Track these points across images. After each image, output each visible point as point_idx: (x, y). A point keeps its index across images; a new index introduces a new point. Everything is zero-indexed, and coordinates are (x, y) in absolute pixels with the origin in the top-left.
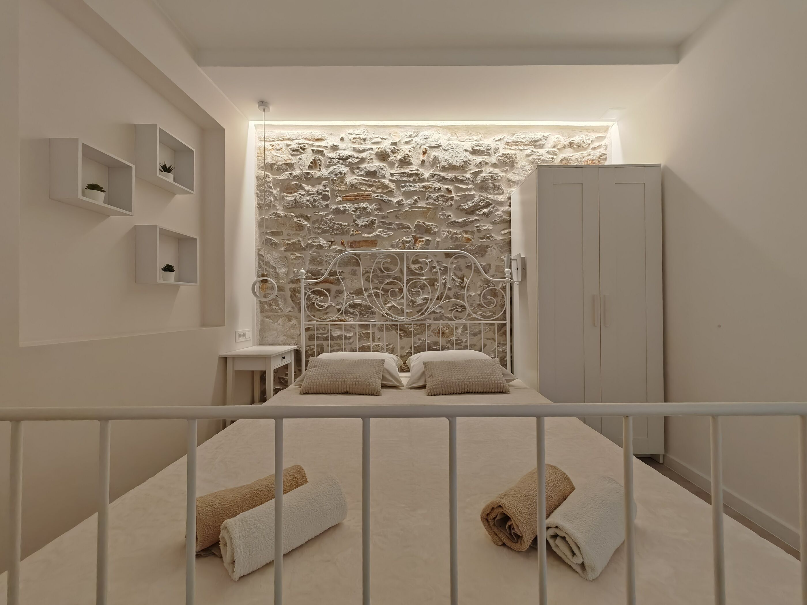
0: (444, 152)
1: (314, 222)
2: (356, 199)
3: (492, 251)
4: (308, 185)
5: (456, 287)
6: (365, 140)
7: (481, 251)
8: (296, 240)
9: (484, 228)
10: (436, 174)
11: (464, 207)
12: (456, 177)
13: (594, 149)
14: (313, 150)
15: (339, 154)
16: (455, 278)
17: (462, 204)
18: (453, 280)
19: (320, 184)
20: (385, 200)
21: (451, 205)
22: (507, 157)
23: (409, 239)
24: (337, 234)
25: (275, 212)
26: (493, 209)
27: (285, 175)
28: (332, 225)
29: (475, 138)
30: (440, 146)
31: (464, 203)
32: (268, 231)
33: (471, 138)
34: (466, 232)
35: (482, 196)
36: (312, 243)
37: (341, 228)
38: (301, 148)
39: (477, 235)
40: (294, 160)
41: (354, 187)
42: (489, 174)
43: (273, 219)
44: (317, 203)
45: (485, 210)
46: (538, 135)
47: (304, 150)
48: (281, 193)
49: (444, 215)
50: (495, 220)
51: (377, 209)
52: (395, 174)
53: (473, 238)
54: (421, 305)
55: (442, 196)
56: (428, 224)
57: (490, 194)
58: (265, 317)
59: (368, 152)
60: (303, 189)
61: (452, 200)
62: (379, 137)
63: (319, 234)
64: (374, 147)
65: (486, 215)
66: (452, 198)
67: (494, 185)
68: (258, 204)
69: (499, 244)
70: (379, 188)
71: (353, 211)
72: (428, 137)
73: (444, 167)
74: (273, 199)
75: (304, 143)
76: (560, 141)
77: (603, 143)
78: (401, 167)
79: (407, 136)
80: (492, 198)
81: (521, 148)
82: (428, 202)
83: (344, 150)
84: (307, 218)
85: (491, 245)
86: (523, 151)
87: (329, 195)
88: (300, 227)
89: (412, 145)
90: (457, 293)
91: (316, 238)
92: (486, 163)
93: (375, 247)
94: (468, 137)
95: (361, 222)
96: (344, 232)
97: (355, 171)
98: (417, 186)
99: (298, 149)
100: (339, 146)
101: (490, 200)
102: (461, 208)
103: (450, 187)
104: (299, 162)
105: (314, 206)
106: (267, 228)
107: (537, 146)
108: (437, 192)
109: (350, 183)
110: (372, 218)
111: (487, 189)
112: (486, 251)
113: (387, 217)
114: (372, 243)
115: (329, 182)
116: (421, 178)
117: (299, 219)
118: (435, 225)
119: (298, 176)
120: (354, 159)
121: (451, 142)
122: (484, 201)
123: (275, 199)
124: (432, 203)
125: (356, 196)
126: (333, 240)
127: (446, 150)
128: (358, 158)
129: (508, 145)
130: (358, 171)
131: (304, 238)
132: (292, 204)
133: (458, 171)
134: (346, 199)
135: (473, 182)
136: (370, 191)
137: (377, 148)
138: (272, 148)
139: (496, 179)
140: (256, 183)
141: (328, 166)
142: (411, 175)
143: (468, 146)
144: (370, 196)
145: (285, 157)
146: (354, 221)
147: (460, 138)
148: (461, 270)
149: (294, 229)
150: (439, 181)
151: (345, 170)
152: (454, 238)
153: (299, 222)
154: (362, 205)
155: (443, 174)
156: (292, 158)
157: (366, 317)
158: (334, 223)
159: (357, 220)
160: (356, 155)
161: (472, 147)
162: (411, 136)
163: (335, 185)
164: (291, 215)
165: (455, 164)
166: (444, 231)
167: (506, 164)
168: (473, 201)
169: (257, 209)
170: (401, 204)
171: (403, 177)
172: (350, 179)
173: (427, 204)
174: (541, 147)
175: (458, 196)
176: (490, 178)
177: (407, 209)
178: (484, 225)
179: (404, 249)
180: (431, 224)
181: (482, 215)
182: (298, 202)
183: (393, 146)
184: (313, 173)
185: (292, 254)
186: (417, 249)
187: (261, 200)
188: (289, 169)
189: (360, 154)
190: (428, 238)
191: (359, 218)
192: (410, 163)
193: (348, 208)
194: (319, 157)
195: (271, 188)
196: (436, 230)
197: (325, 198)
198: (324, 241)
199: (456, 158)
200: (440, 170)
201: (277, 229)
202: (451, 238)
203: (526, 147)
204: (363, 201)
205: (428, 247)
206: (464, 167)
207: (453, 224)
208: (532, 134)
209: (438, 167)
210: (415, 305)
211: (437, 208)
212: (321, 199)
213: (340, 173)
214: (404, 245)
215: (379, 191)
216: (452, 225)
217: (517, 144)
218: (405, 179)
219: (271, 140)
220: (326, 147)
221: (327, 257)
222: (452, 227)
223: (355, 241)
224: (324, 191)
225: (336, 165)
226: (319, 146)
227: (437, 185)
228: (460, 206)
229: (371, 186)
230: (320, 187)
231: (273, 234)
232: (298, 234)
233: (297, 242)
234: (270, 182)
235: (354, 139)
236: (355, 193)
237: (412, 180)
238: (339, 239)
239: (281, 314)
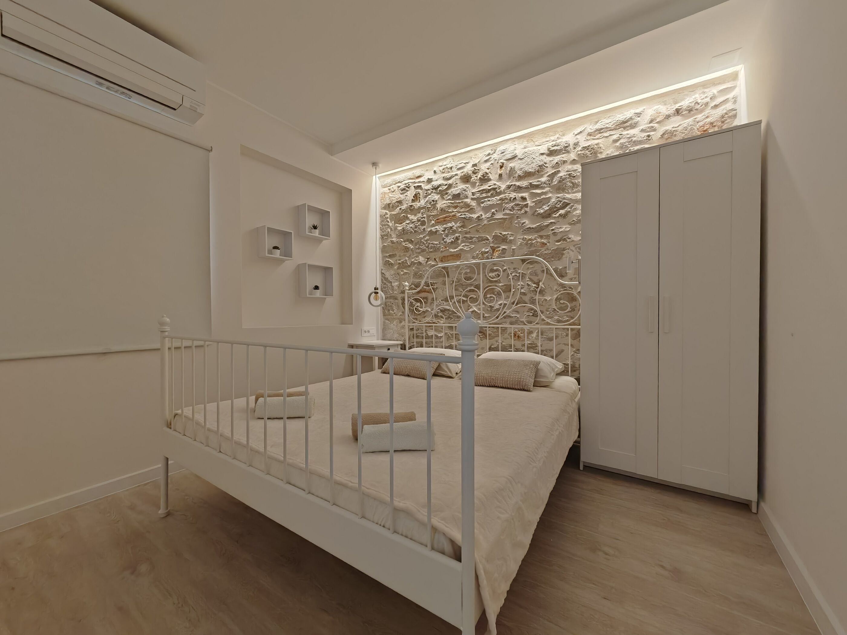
0: (520, 161)
1: (416, 245)
2: (445, 220)
3: (568, 253)
4: (412, 215)
5: (531, 292)
6: (451, 168)
7: (558, 254)
8: (404, 259)
9: (561, 230)
10: (512, 185)
11: (539, 212)
12: (531, 183)
13: (716, 106)
14: (414, 187)
15: (433, 185)
16: (530, 283)
17: (537, 210)
18: (528, 285)
19: (419, 213)
20: (467, 217)
21: (526, 212)
22: (588, 149)
23: (487, 250)
24: (431, 252)
25: (391, 240)
26: (571, 209)
27: (397, 210)
28: (428, 245)
29: (552, 138)
30: (516, 156)
31: (539, 208)
32: (387, 255)
33: (547, 139)
34: (541, 237)
35: (558, 197)
36: (414, 261)
37: (434, 247)
38: (407, 187)
39: (553, 239)
40: (402, 197)
41: (443, 211)
42: (567, 173)
43: (390, 245)
44: (418, 228)
45: (562, 212)
46: (628, 114)
47: (409, 188)
48: (395, 224)
49: (519, 223)
50: (574, 221)
51: (461, 227)
52: (476, 192)
53: (549, 242)
54: (498, 310)
55: (518, 205)
56: (505, 233)
57: (569, 193)
58: (386, 319)
59: (454, 178)
60: (407, 218)
61: (527, 207)
62: (462, 163)
63: (419, 253)
64: (459, 172)
65: (564, 216)
67: (572, 183)
68: (381, 236)
69: (577, 244)
70: (463, 208)
71: (443, 231)
72: (504, 151)
73: (519, 176)
74: (389, 230)
75: (408, 183)
76: (660, 113)
77: (730, 96)
78: (482, 185)
79: (485, 156)
80: (571, 197)
81: (606, 134)
82: (504, 213)
83: (437, 180)
84: (411, 242)
85: (568, 248)
86: (610, 137)
87: (426, 220)
88: (407, 249)
89: (491, 163)
90: (532, 298)
91: (417, 257)
92: (565, 162)
93: (460, 260)
94: (544, 140)
95: (449, 240)
96: (436, 249)
97: (444, 197)
98: (495, 200)
99: (405, 188)
100: (432, 178)
101: (568, 199)
102: (536, 213)
103: (525, 195)
104: (405, 198)
105: (415, 231)
106: (387, 253)
107: (628, 126)
108: (513, 202)
109: (441, 208)
110: (457, 235)
111: (565, 189)
112: (563, 254)
113: (469, 232)
114: (457, 256)
115: (426, 210)
116: (498, 191)
117: (406, 243)
118: (511, 234)
119: (404, 209)
120: (443, 187)
121: (526, 150)
122: (561, 202)
123: (391, 229)
124: (508, 213)
125: (444, 218)
126: (428, 257)
127: (522, 159)
128: (446, 185)
129: (590, 135)
130: (446, 196)
131: (409, 258)
132: (401, 232)
133: (534, 177)
134: (438, 222)
135: (549, 184)
136: (455, 212)
137: (461, 173)
138: (389, 191)
139: (574, 177)
140: (380, 220)
141: (426, 197)
142: (489, 191)
143: (544, 149)
144: (455, 216)
145: (397, 196)
146: (444, 239)
147: (537, 143)
148: (536, 275)
149: (403, 251)
150: (514, 191)
151: (436, 197)
152: (528, 244)
153: (406, 245)
154: (450, 225)
155: (518, 184)
156: (401, 196)
157: (453, 321)
158: (429, 243)
160: (445, 183)
161: (549, 149)
162: (489, 154)
163: (430, 211)
164: (401, 241)
165: (530, 170)
166: (520, 239)
167: (587, 157)
168: (549, 204)
169: (380, 239)
170: (480, 219)
171: (482, 194)
172: (441, 204)
173: (504, 215)
174: (633, 127)
175: (533, 202)
176: (568, 176)
177: (485, 222)
178: (561, 227)
179: (483, 260)
180: (507, 233)
181: (558, 217)
182: (405, 230)
183: (474, 168)
184: (415, 205)
185: (402, 271)
186: (494, 259)
187: (383, 232)
188: (399, 205)
189: (448, 181)
190: (504, 247)
191: (447, 236)
192: (489, 180)
193: (439, 229)
194: (418, 191)
195: (388, 222)
196: (512, 238)
197: (423, 223)
198: (422, 258)
199: (532, 164)
200: (516, 180)
201: (393, 253)
202: (527, 244)
203: (612, 133)
204: (450, 222)
205: (504, 255)
206: (539, 171)
208: (619, 116)
209: (514, 177)
210: (493, 310)
211: (513, 217)
212: (420, 225)
213: (433, 201)
214: (483, 256)
215: (463, 210)
216: (527, 232)
217: (602, 131)
218: (484, 195)
219: (389, 186)
220: (424, 181)
221: (424, 271)
222: (528, 233)
223: (444, 256)
224: (422, 218)
225: (430, 194)
226: (419, 182)
227: (513, 195)
229: (456, 207)
230: (420, 215)
231: (390, 256)
232: (405, 255)
233: (405, 262)
234: (387, 218)
235: (443, 169)
236: (444, 215)
237: (490, 195)
238: (433, 256)
239: (396, 317)
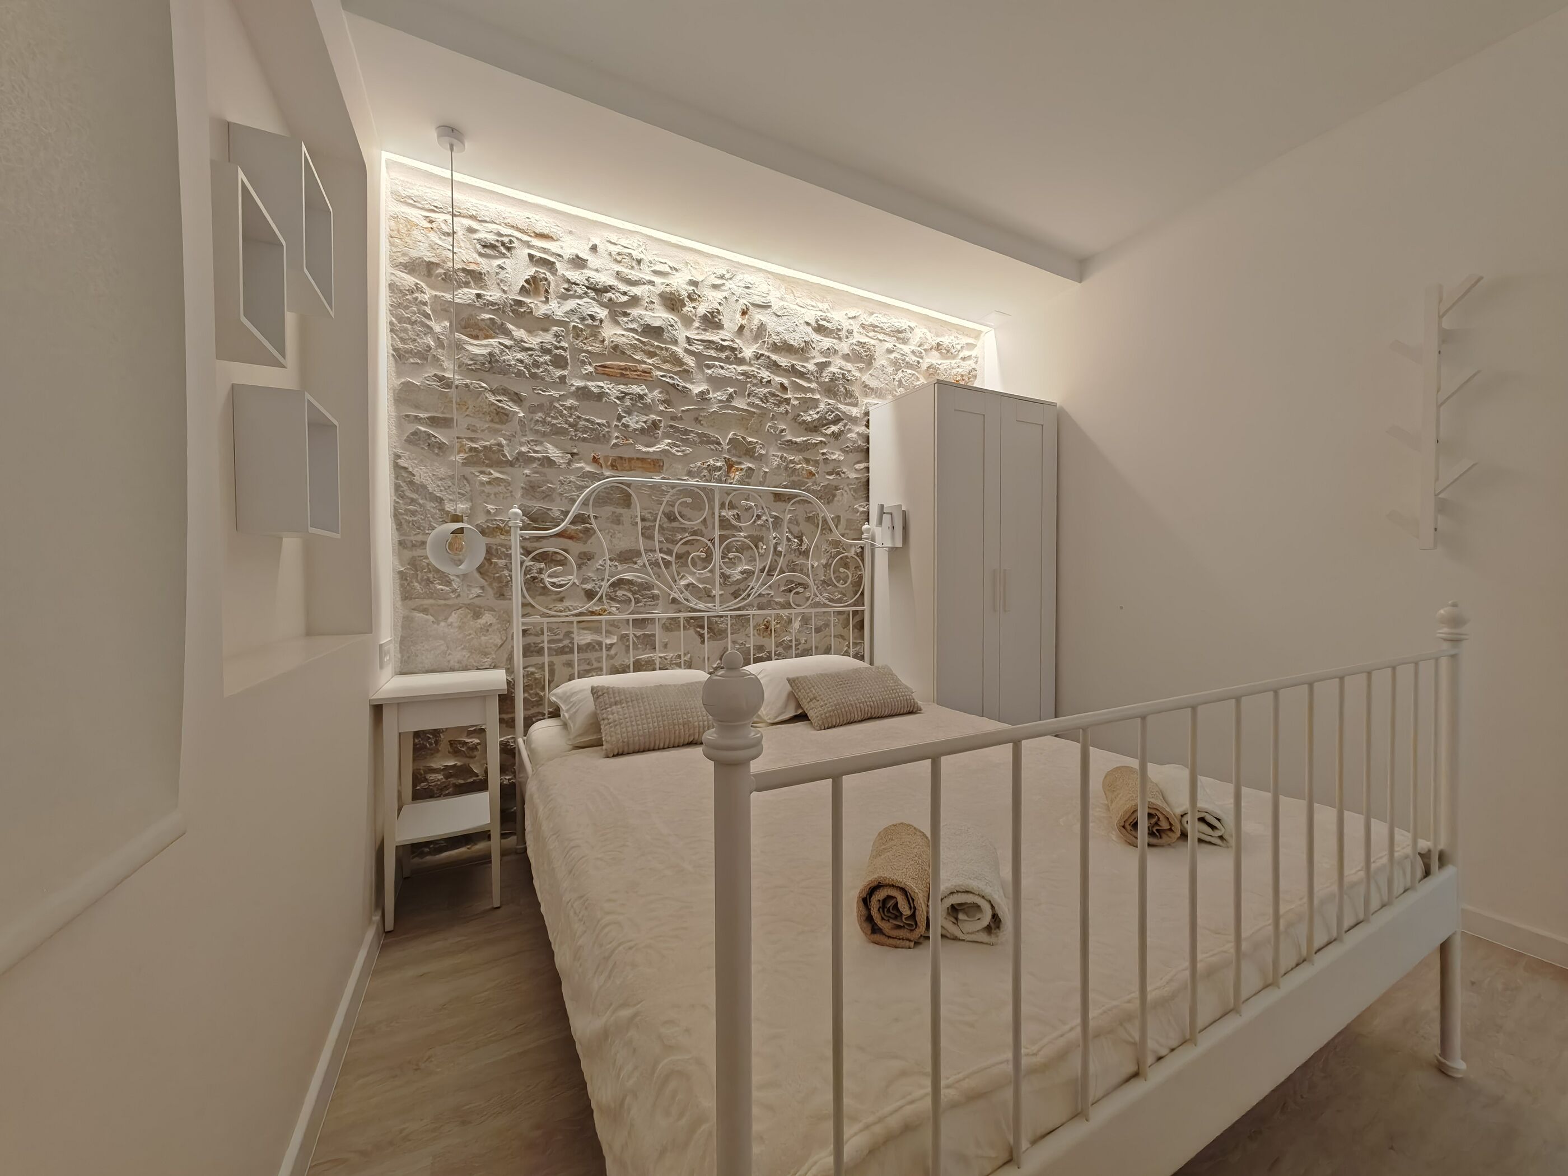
0: (775, 318)
1: (533, 410)
2: (622, 375)
3: (843, 495)
4: (518, 327)
5: (792, 552)
6: (639, 262)
7: (828, 494)
8: (493, 441)
9: (834, 457)
10: (762, 355)
11: (804, 418)
12: (793, 366)
13: (964, 359)
14: (531, 257)
15: (589, 277)
16: (790, 536)
17: (802, 413)
18: (788, 540)
19: (546, 330)
20: (678, 385)
21: (787, 412)
22: (863, 347)
23: (718, 464)
24: (584, 440)
25: (440, 374)
26: (844, 427)
27: (466, 295)
28: (574, 421)
29: (820, 305)
30: (770, 307)
31: (804, 412)
32: (421, 415)
33: (814, 304)
34: (807, 461)
35: (829, 404)
36: (529, 452)
37: (594, 429)
38: (503, 244)
39: (823, 468)
40: (485, 265)
41: (618, 351)
42: (839, 371)
43: (435, 388)
44: (541, 370)
45: (834, 428)
46: (903, 323)
47: (509, 249)
48: (451, 331)
49: (775, 428)
50: (847, 447)
51: (664, 402)
52: (695, 339)
53: (818, 473)
54: (738, 582)
55: (773, 395)
56: (750, 439)
57: (840, 402)
58: (414, 609)
59: (647, 287)
60: (508, 333)
61: (788, 404)
62: (666, 263)
63: (544, 434)
64: (658, 280)
65: (835, 436)
66: (787, 401)
67: (845, 388)
68: (395, 350)
69: (851, 484)
70: (668, 362)
71: (618, 398)
72: (750, 286)
73: (775, 344)
74: (433, 343)
75: (510, 236)
76: (927, 339)
77: (973, 353)
78: (704, 330)
79: (715, 275)
80: (844, 410)
81: (881, 337)
82: (749, 400)
83: (597, 270)
84: (517, 399)
85: (842, 487)
86: (883, 342)
87: (568, 357)
88: (502, 416)
89: (725, 294)
90: (793, 562)
91: (537, 443)
92: (836, 352)
93: (660, 472)
94: (809, 302)
95: (635, 422)
96: (599, 437)
97: (620, 319)
98: (733, 370)
99: (497, 244)
100: (587, 260)
101: (841, 412)
102: (800, 419)
103: (785, 382)
104: (497, 273)
105: (534, 376)
106: (417, 407)
107: (900, 339)
108: (765, 386)
109: (612, 342)
110: (653, 417)
111: (837, 394)
112: (834, 496)
113: (681, 418)
114: (654, 464)
115: (568, 331)
116: (739, 356)
117: (499, 398)
118: (761, 444)
119: (496, 304)
120: (618, 294)
121: (786, 304)
122: (832, 412)
123: (440, 344)
124: (758, 404)
125: (622, 369)
126: (575, 451)
127: (779, 316)
128: (625, 293)
129: (863, 328)
130: (626, 319)
131: (510, 440)
132: (484, 364)
133: (796, 356)
134: (604, 372)
135: (817, 379)
136: (650, 364)
137: (662, 284)
138: (429, 225)
139: (848, 380)
140: (388, 298)
141: (564, 297)
142: (722, 348)
143: (811, 316)
144: (649, 373)
145: (467, 255)
146: (620, 418)
147: (798, 301)
148: (798, 524)
149: (488, 418)
150: (768, 368)
151: (602, 313)
152: (789, 469)
153: (500, 405)
154: (636, 389)
155: (774, 357)
156: (480, 260)
157: (642, 606)
158: (579, 417)
159: (625, 417)
160: (623, 287)
161: (817, 321)
162: (722, 277)
163: (581, 339)
164: (482, 387)
165: (792, 342)
166: (775, 456)
167: (861, 357)
168: (818, 410)
169: (391, 358)
170: (706, 399)
171: (708, 348)
172: (610, 332)
173: (748, 404)
174: (905, 341)
175: (797, 398)
176: (841, 376)
177: (715, 408)
178: (832, 453)
179: (710, 481)
180: (755, 440)
181: (830, 435)
182: (497, 361)
183: (693, 288)
184: (532, 305)
185: (482, 472)
186: (731, 483)
187: (402, 340)
188: (472, 283)
189: (631, 288)
190: (750, 465)
191: (629, 412)
192: (719, 326)
193: (608, 391)
194: (544, 273)
195: (427, 316)
196: (764, 452)
197: (559, 362)
198: (555, 450)
199: (794, 333)
200: (769, 348)
201: (443, 413)
202: (786, 468)
203: (887, 338)
204: (637, 382)
205: (750, 481)
206: (802, 351)
207: (788, 445)
208: (896, 320)
209: (764, 342)
210: (729, 582)
211: (765, 414)
212: (549, 363)
213: (592, 317)
214: (711, 475)
215: (666, 366)
216: (787, 447)
217: (876, 329)
218: (712, 353)
219: (427, 207)
220: (560, 256)
221: (563, 484)
222: (787, 449)
223: (621, 458)
224: (557, 348)
225: (580, 297)
226: (544, 250)
227: (765, 374)
228: (799, 415)
229: (651, 355)
230: (548, 338)
231: (433, 421)
232: (496, 432)
233: (495, 448)
234: (425, 304)
235: (619, 254)
236: (621, 362)
237: (724, 357)
238: (590, 450)
239: (456, 601)
